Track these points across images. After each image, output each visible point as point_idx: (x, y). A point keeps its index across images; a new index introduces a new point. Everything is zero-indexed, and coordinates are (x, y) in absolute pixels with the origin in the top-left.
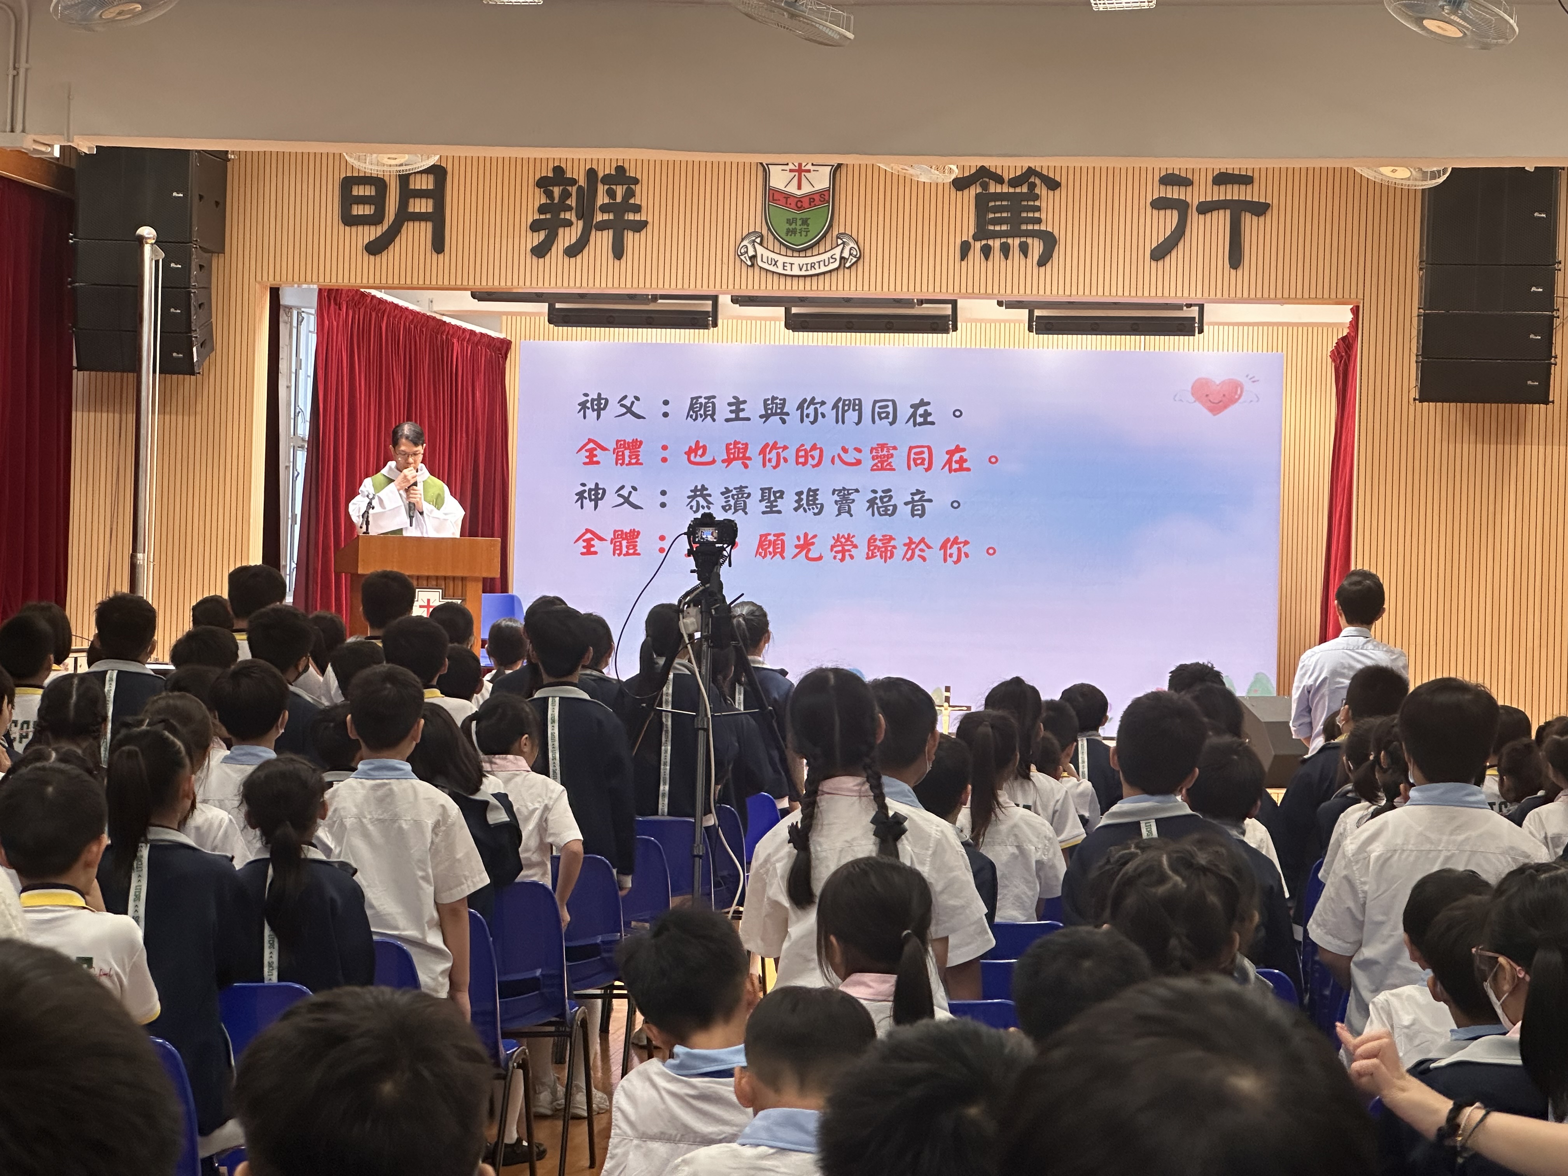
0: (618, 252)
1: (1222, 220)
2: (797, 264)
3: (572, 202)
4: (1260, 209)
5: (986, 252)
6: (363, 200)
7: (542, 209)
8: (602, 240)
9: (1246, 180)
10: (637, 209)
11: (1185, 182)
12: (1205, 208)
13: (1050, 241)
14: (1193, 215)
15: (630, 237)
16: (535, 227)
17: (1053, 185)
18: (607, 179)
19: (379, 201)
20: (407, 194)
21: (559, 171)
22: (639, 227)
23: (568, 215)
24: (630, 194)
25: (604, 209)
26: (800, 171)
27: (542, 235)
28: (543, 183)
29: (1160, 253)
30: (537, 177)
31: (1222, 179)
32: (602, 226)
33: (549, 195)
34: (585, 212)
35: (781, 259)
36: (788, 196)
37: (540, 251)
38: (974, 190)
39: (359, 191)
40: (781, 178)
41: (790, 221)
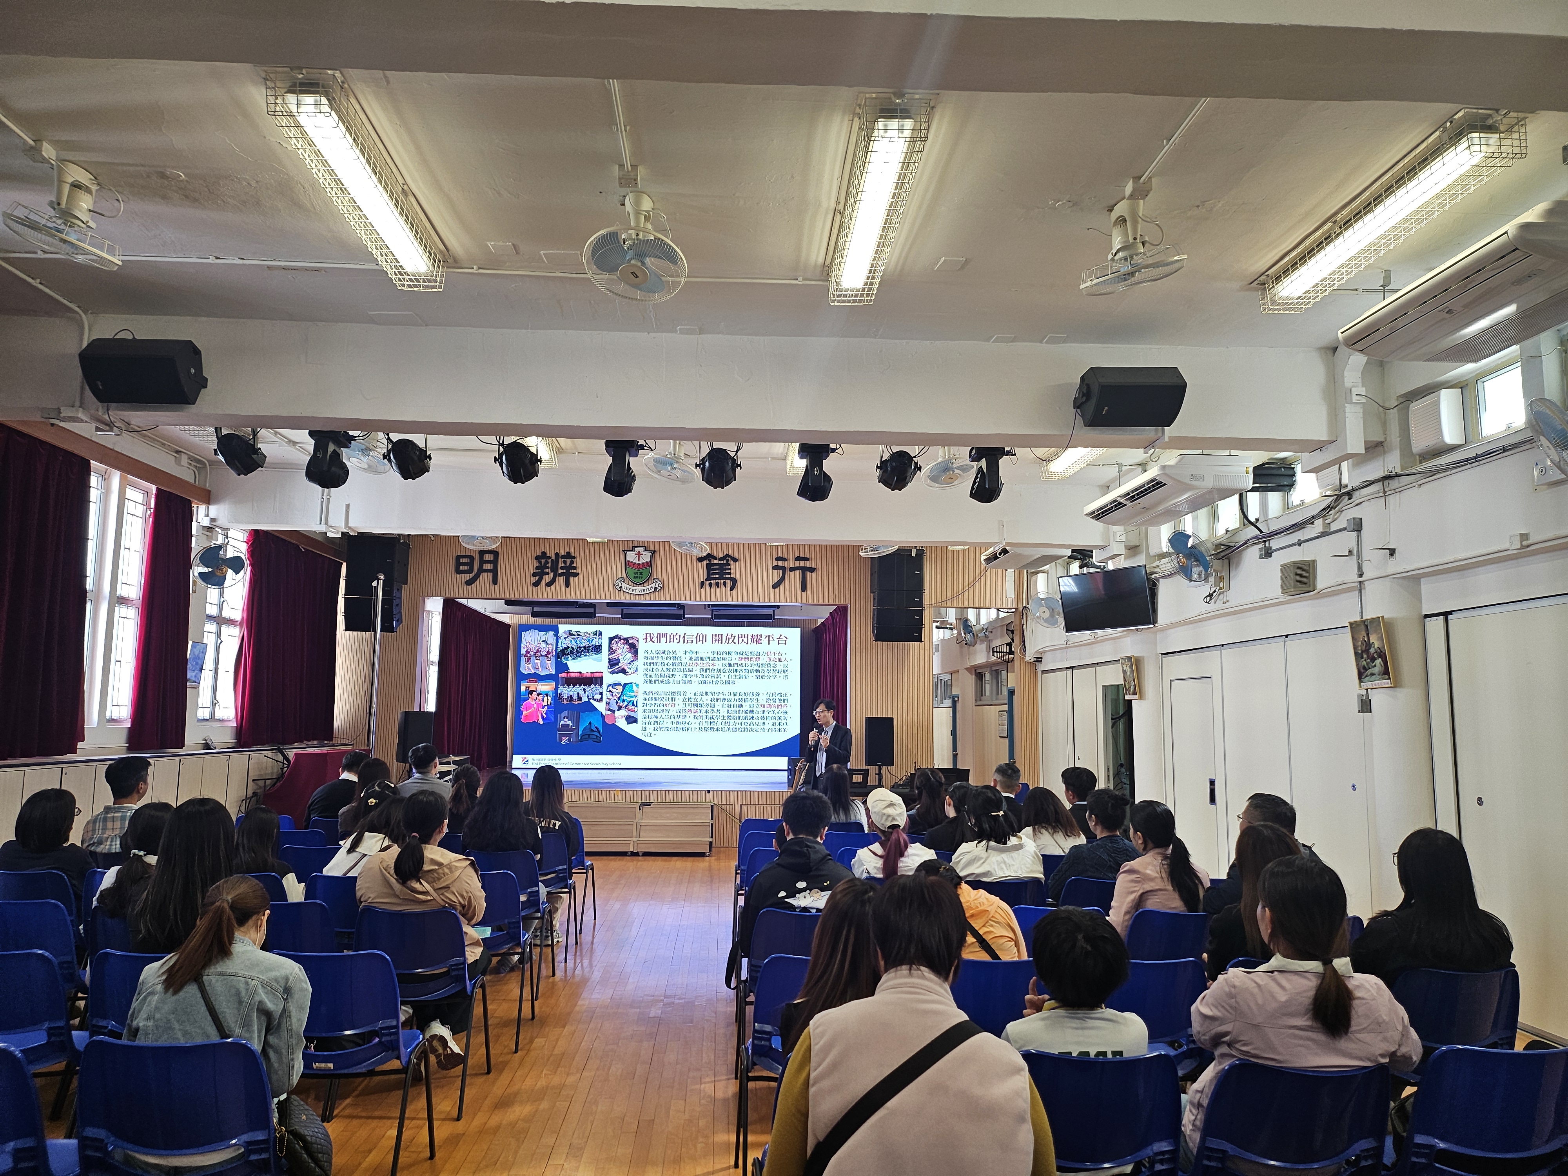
0: (567, 585)
1: (799, 573)
2: (638, 590)
3: (549, 565)
4: (812, 570)
5: (710, 585)
6: (464, 564)
7: (537, 568)
8: (561, 580)
9: (807, 559)
10: (575, 568)
11: (785, 560)
12: (792, 569)
13: (734, 581)
14: (788, 573)
15: (572, 579)
16: (534, 575)
17: (735, 560)
18: (563, 557)
19: (471, 564)
20: (482, 562)
21: (544, 553)
22: (576, 575)
23: (547, 570)
24: (572, 562)
25: (562, 568)
26: (639, 554)
27: (537, 578)
28: (537, 558)
29: (775, 586)
30: (536, 556)
31: (798, 559)
32: (561, 575)
33: (540, 562)
34: (554, 569)
35: (632, 588)
36: (634, 564)
37: (536, 584)
38: (706, 562)
39: (462, 560)
40: (631, 557)
41: (635, 574)
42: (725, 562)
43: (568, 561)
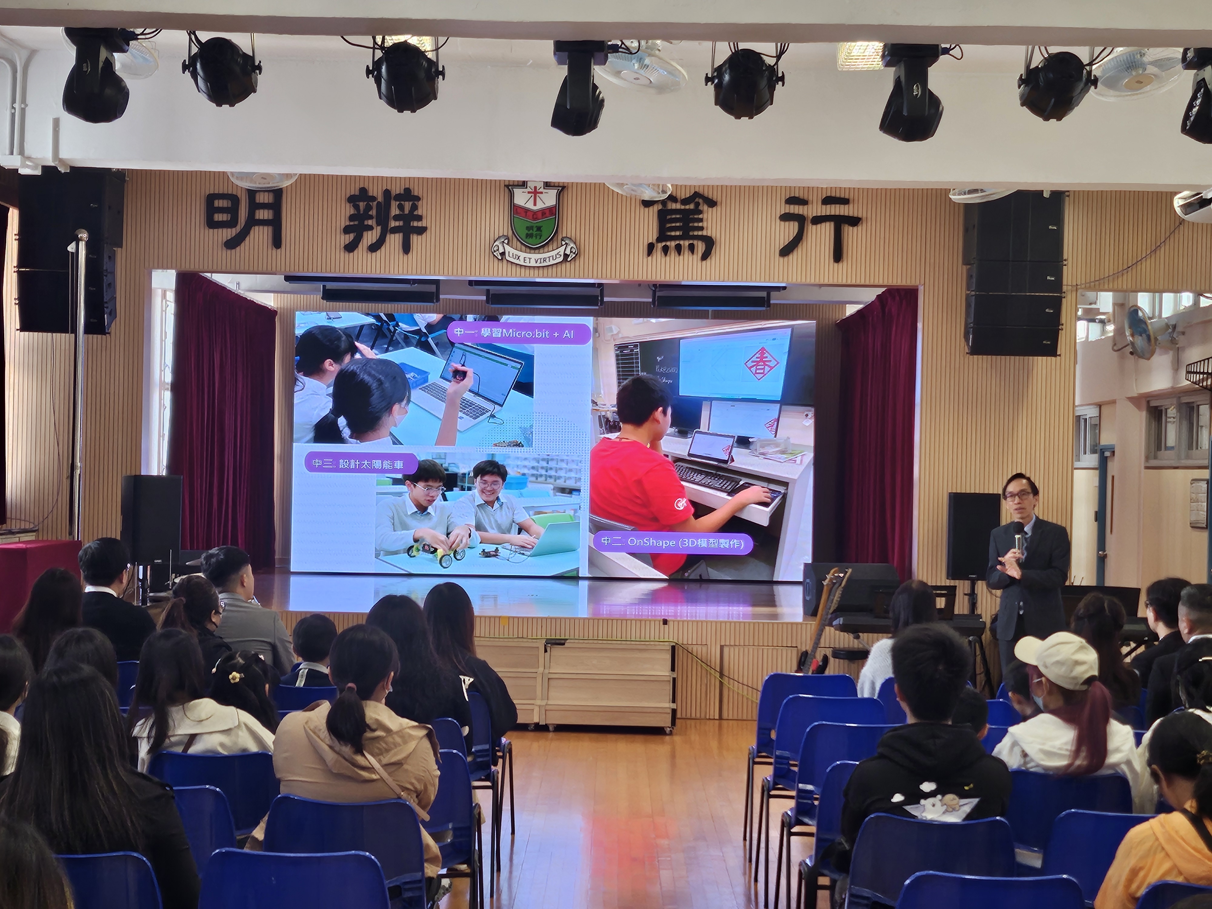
0: (406, 248)
1: (828, 228)
2: (533, 258)
3: (373, 212)
4: (854, 221)
5: (666, 250)
6: (222, 210)
7: (352, 218)
8: (394, 241)
9: (845, 201)
10: (420, 218)
11: (803, 202)
13: (710, 243)
14: (809, 225)
15: (415, 239)
16: (347, 230)
17: (712, 203)
18: (398, 197)
19: (233, 211)
20: (254, 206)
21: (363, 191)
22: (422, 231)
23: (370, 222)
24: (414, 207)
25: (396, 218)
26: (535, 192)
27: (352, 236)
28: (352, 200)
29: (786, 251)
30: (348, 195)
31: (828, 200)
32: (395, 230)
33: (357, 207)
34: (383, 220)
35: (523, 255)
36: (526, 211)
37: (350, 248)
38: (657, 208)
39: (218, 203)
40: (521, 198)
41: (528, 228)
42: (692, 206)
43: (407, 206)
